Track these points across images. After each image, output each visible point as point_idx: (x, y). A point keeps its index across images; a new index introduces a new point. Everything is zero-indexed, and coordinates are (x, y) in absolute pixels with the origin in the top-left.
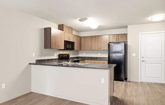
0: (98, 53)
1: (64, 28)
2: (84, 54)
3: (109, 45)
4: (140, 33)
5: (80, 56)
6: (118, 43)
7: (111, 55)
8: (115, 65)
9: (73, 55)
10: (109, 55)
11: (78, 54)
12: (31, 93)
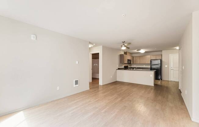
0: (143, 65)
1: (127, 53)
2: (135, 66)
3: (151, 61)
4: (170, 55)
5: (132, 67)
6: (157, 60)
7: (152, 66)
8: (156, 70)
9: (129, 66)
10: (151, 66)
11: (131, 66)
12: (117, 81)
